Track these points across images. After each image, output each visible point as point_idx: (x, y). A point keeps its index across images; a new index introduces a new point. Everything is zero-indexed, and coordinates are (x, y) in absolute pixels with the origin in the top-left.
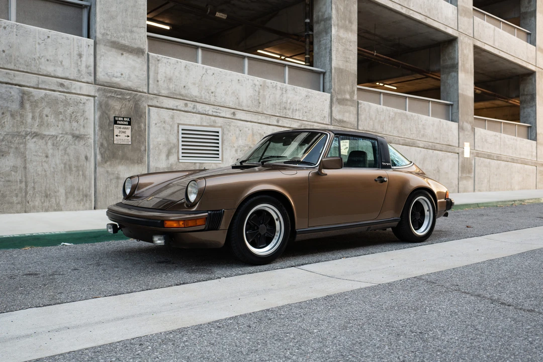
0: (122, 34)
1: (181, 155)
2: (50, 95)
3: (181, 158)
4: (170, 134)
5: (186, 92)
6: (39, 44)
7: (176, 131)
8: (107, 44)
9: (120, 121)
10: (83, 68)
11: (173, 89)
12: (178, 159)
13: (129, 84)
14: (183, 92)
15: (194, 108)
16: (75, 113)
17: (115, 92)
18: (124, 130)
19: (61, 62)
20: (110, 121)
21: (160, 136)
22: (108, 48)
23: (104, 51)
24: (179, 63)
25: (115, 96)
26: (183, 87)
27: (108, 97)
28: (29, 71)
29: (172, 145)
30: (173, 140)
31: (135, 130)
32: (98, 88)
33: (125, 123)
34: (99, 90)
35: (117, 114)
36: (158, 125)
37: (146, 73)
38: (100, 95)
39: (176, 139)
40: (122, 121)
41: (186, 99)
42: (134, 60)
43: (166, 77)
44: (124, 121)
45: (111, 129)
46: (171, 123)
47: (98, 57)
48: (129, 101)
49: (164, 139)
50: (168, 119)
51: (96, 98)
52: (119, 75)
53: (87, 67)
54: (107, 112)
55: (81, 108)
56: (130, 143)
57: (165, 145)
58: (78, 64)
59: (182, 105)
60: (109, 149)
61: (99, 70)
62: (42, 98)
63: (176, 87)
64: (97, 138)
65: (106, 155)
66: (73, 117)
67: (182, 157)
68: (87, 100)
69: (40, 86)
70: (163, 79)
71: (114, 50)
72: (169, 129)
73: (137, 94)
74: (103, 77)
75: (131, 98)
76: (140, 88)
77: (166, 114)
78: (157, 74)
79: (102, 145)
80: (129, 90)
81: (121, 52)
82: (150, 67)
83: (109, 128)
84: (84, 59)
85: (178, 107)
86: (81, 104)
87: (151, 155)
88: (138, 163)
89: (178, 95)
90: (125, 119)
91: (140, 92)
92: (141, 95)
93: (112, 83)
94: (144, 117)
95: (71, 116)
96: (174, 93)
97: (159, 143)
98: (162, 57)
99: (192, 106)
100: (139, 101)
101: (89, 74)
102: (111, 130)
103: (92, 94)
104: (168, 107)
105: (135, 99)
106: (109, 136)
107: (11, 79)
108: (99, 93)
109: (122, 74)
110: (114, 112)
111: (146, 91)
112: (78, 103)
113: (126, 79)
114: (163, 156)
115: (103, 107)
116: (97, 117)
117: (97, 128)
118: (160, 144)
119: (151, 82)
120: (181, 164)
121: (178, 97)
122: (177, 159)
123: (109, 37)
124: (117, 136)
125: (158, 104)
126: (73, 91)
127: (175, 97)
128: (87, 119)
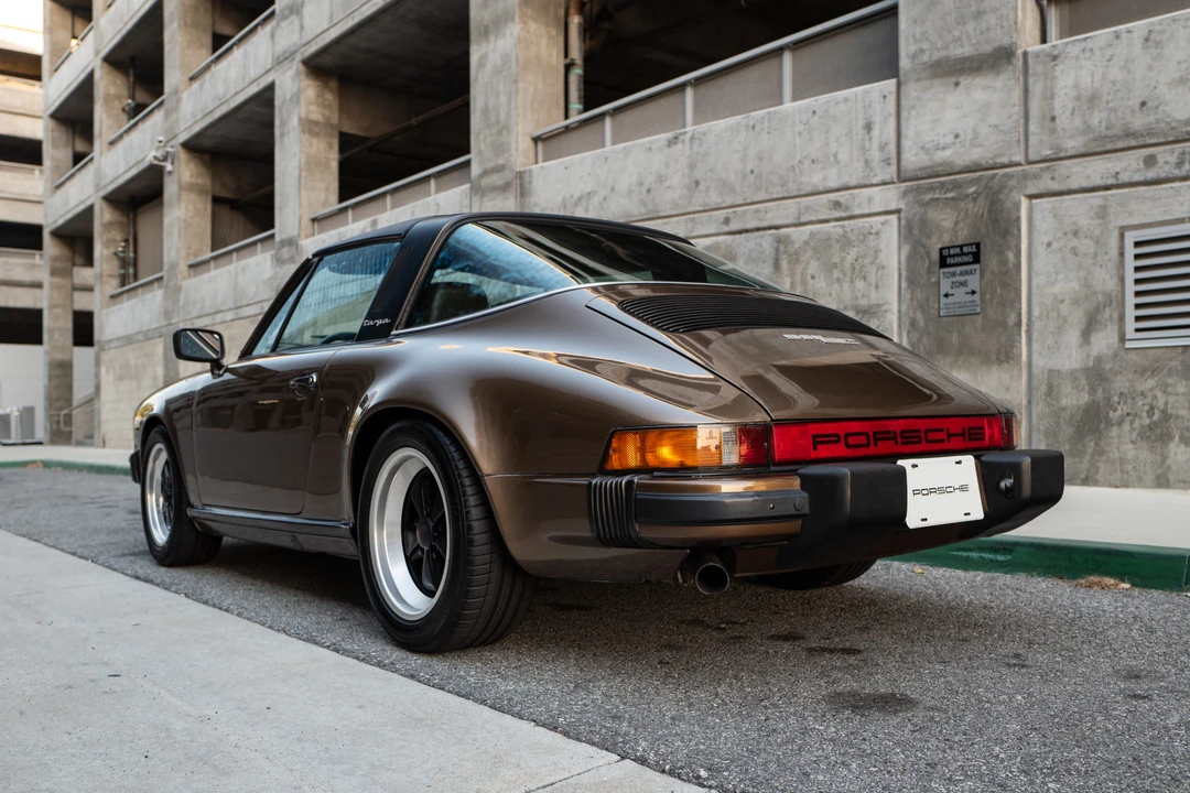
0: (956, 33)
1: (1130, 325)
2: (818, 232)
3: (1130, 334)
4: (1094, 264)
5: (1151, 119)
6: (800, 134)
7: (1114, 252)
8: (923, 75)
9: (953, 256)
10: (875, 155)
11: (1103, 125)
12: (1123, 339)
13: (976, 155)
14: (1139, 122)
15: (1180, 164)
16: (860, 260)
17: (942, 185)
18: (962, 279)
19: (835, 157)
20: (930, 261)
21: (1061, 277)
22: (925, 83)
23: (915, 94)
24: (1124, 35)
25: (943, 196)
26: (1137, 107)
27: (925, 205)
28: (786, 195)
29: (1100, 298)
30: (1105, 280)
31: (992, 273)
32: (903, 189)
33: (966, 259)
34: (905, 193)
35: (946, 240)
36: (1055, 245)
37: (1018, 110)
38: (907, 205)
39: (1116, 277)
40: (958, 255)
41: (1149, 141)
42: (984, 88)
43: (1078, 98)
44: (963, 254)
45: (933, 280)
46: (1098, 232)
47: (904, 115)
48: (975, 199)
49: (1075, 285)
50: (1084, 221)
51: (902, 215)
52: (950, 139)
53: (882, 147)
54: (924, 240)
55: (872, 244)
56: (978, 310)
57: (1076, 302)
58: (864, 148)
59: (1134, 165)
60: (928, 333)
61: (906, 143)
62: (806, 243)
63: (1112, 115)
64: (904, 307)
65: (922, 348)
66: (857, 270)
67: (1137, 330)
68: (883, 224)
69: (802, 220)
70: (1070, 106)
71: (937, 82)
72: (1092, 250)
73: (994, 176)
74: (914, 159)
75: (980, 190)
76: (1002, 155)
77: (1078, 209)
78: (1052, 97)
79: (913, 323)
80: (975, 171)
81: (954, 80)
82: (1030, 88)
83: (929, 279)
84: (876, 132)
85: (1120, 176)
86: (871, 237)
87: (1035, 335)
88: (1000, 362)
89: (1118, 137)
90: (965, 250)
91: (1004, 166)
92: (1005, 175)
93: (934, 166)
94: (1016, 232)
95: (854, 269)
96: (1106, 136)
97: (1060, 298)
98: (1067, 44)
99: (1173, 159)
100: (1000, 191)
101: (887, 162)
102: (933, 283)
103: (893, 206)
104: (1085, 184)
105: (991, 188)
106: (928, 301)
107: (761, 220)
108: (906, 200)
109: (957, 136)
110: (940, 237)
111: (1019, 158)
112: (866, 235)
113: (968, 142)
114: (1073, 336)
115: (916, 231)
116: (903, 258)
117: (904, 285)
118: (1062, 301)
119: (1032, 127)
120: (1133, 356)
121: (1120, 145)
122: (1116, 340)
123: (925, 58)
124: (946, 296)
125: (1055, 186)
126: (857, 212)
127: (1109, 147)
128: (883, 267)
